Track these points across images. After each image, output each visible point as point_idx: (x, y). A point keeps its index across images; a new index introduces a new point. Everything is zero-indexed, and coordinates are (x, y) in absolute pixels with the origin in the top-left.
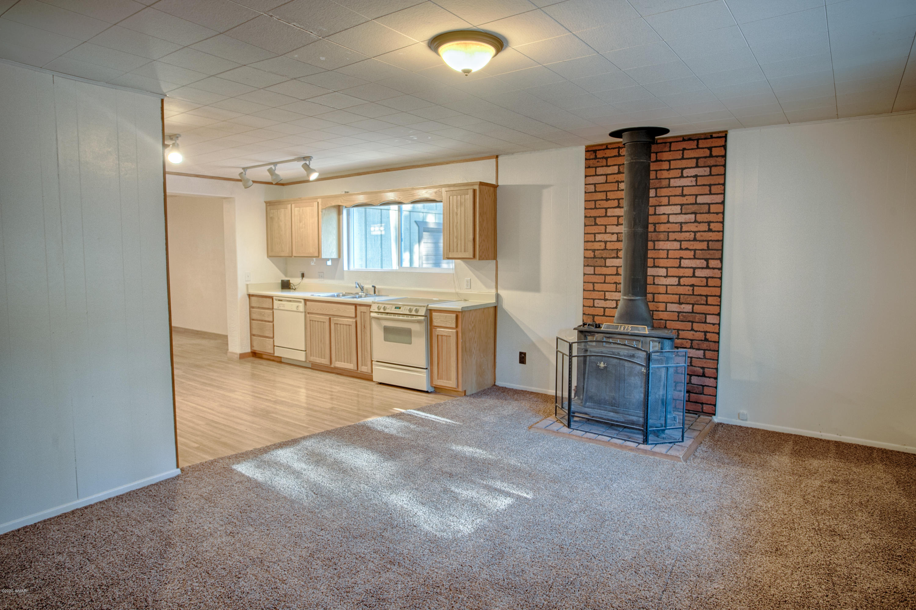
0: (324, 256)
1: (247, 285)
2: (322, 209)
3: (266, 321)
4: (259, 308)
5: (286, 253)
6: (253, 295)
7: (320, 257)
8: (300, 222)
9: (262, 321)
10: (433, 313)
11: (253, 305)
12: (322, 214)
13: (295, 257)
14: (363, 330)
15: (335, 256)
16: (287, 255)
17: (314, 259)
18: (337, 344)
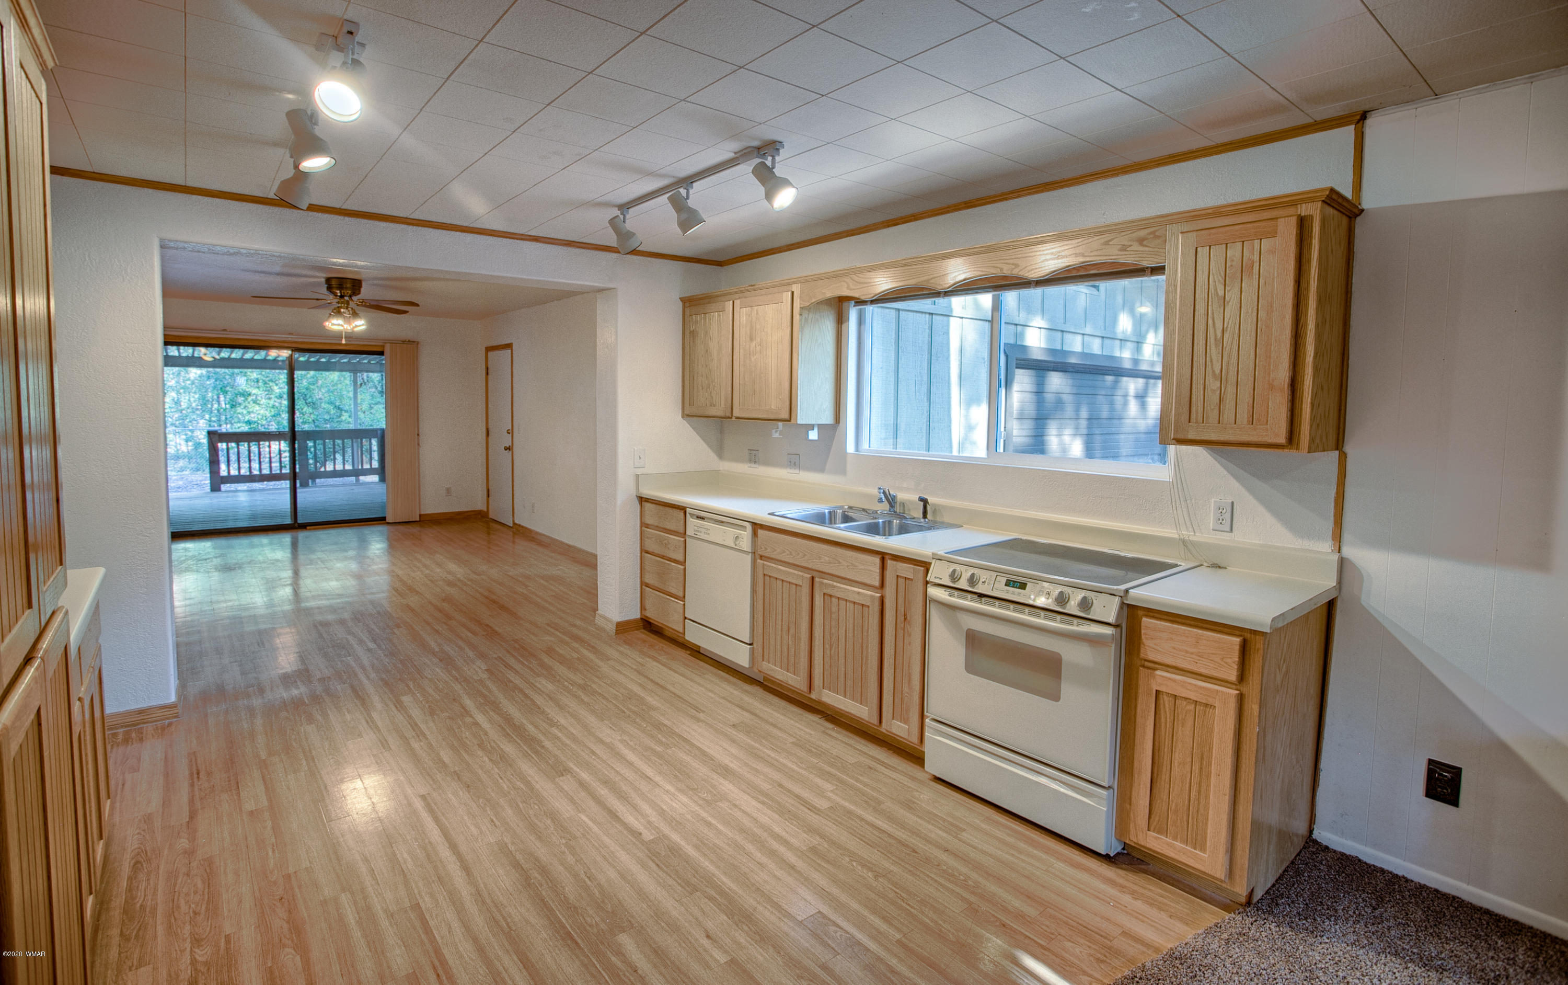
0: (802, 418)
1: (637, 476)
2: (801, 308)
3: (670, 560)
4: (658, 528)
5: (719, 410)
6: (648, 500)
7: (793, 421)
8: (751, 339)
9: (663, 557)
10: (1144, 619)
11: (649, 520)
12: (801, 320)
13: (737, 418)
14: (900, 625)
15: (827, 418)
16: (720, 413)
17: (780, 424)
18: (827, 646)
